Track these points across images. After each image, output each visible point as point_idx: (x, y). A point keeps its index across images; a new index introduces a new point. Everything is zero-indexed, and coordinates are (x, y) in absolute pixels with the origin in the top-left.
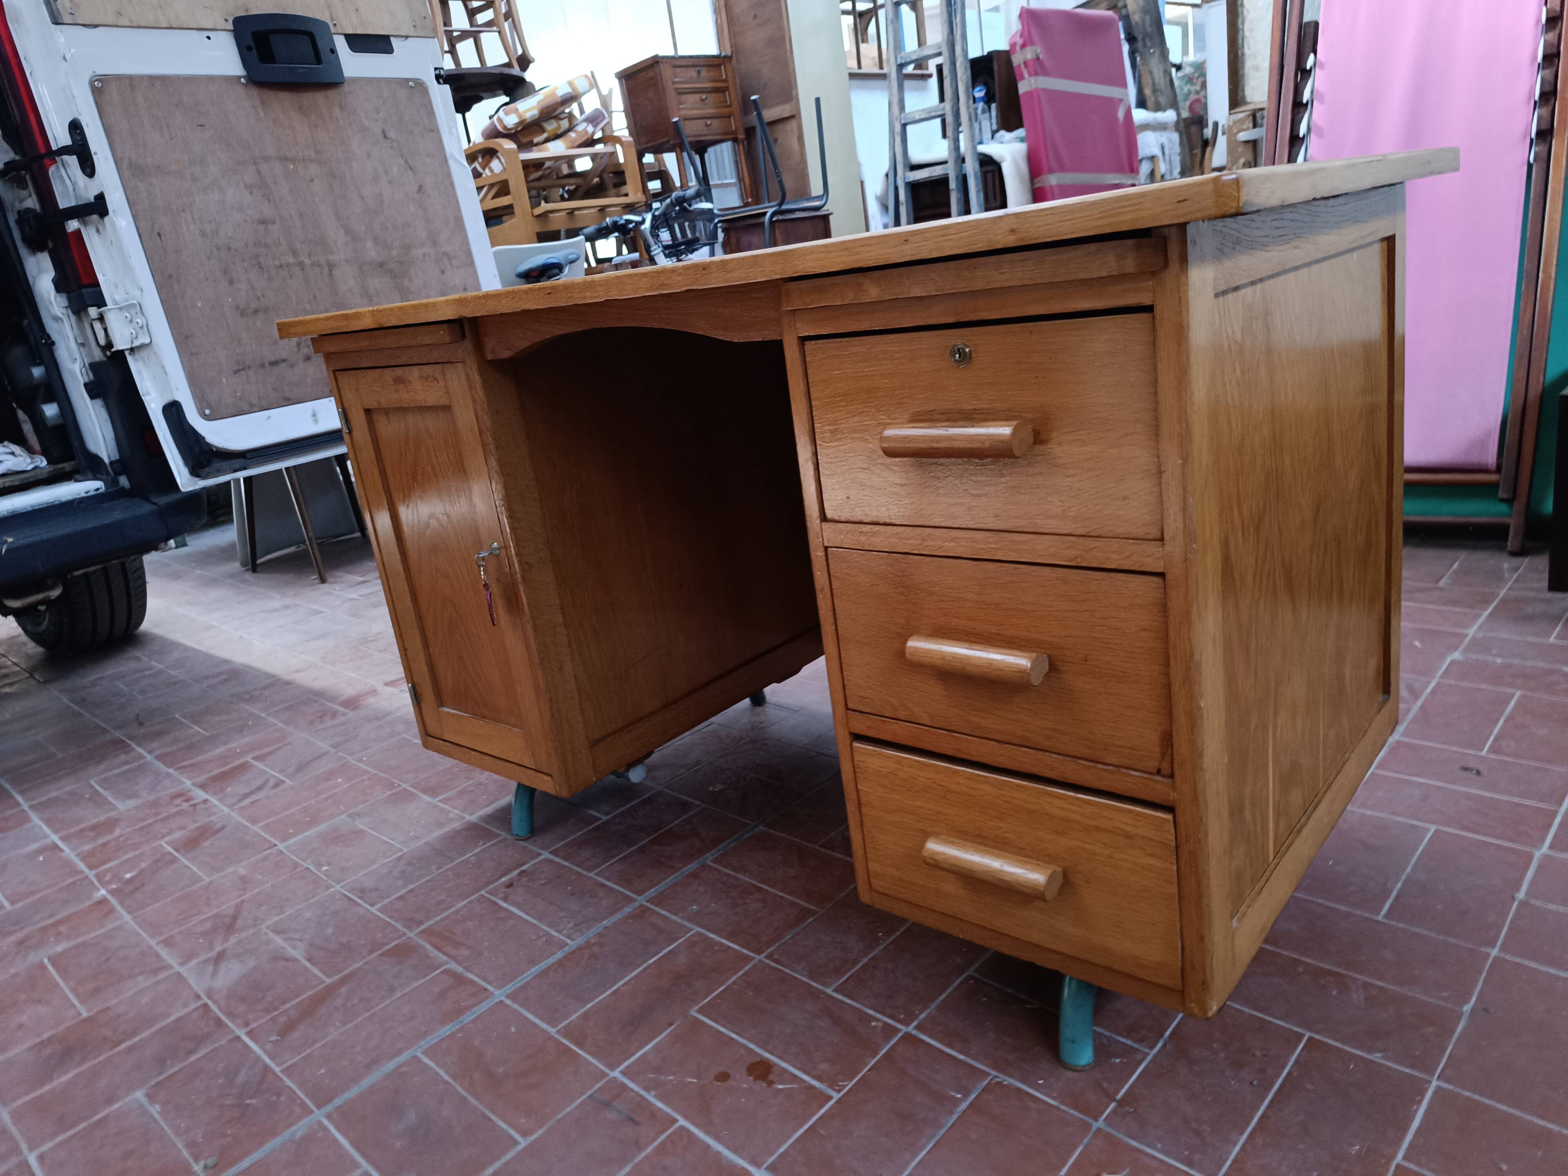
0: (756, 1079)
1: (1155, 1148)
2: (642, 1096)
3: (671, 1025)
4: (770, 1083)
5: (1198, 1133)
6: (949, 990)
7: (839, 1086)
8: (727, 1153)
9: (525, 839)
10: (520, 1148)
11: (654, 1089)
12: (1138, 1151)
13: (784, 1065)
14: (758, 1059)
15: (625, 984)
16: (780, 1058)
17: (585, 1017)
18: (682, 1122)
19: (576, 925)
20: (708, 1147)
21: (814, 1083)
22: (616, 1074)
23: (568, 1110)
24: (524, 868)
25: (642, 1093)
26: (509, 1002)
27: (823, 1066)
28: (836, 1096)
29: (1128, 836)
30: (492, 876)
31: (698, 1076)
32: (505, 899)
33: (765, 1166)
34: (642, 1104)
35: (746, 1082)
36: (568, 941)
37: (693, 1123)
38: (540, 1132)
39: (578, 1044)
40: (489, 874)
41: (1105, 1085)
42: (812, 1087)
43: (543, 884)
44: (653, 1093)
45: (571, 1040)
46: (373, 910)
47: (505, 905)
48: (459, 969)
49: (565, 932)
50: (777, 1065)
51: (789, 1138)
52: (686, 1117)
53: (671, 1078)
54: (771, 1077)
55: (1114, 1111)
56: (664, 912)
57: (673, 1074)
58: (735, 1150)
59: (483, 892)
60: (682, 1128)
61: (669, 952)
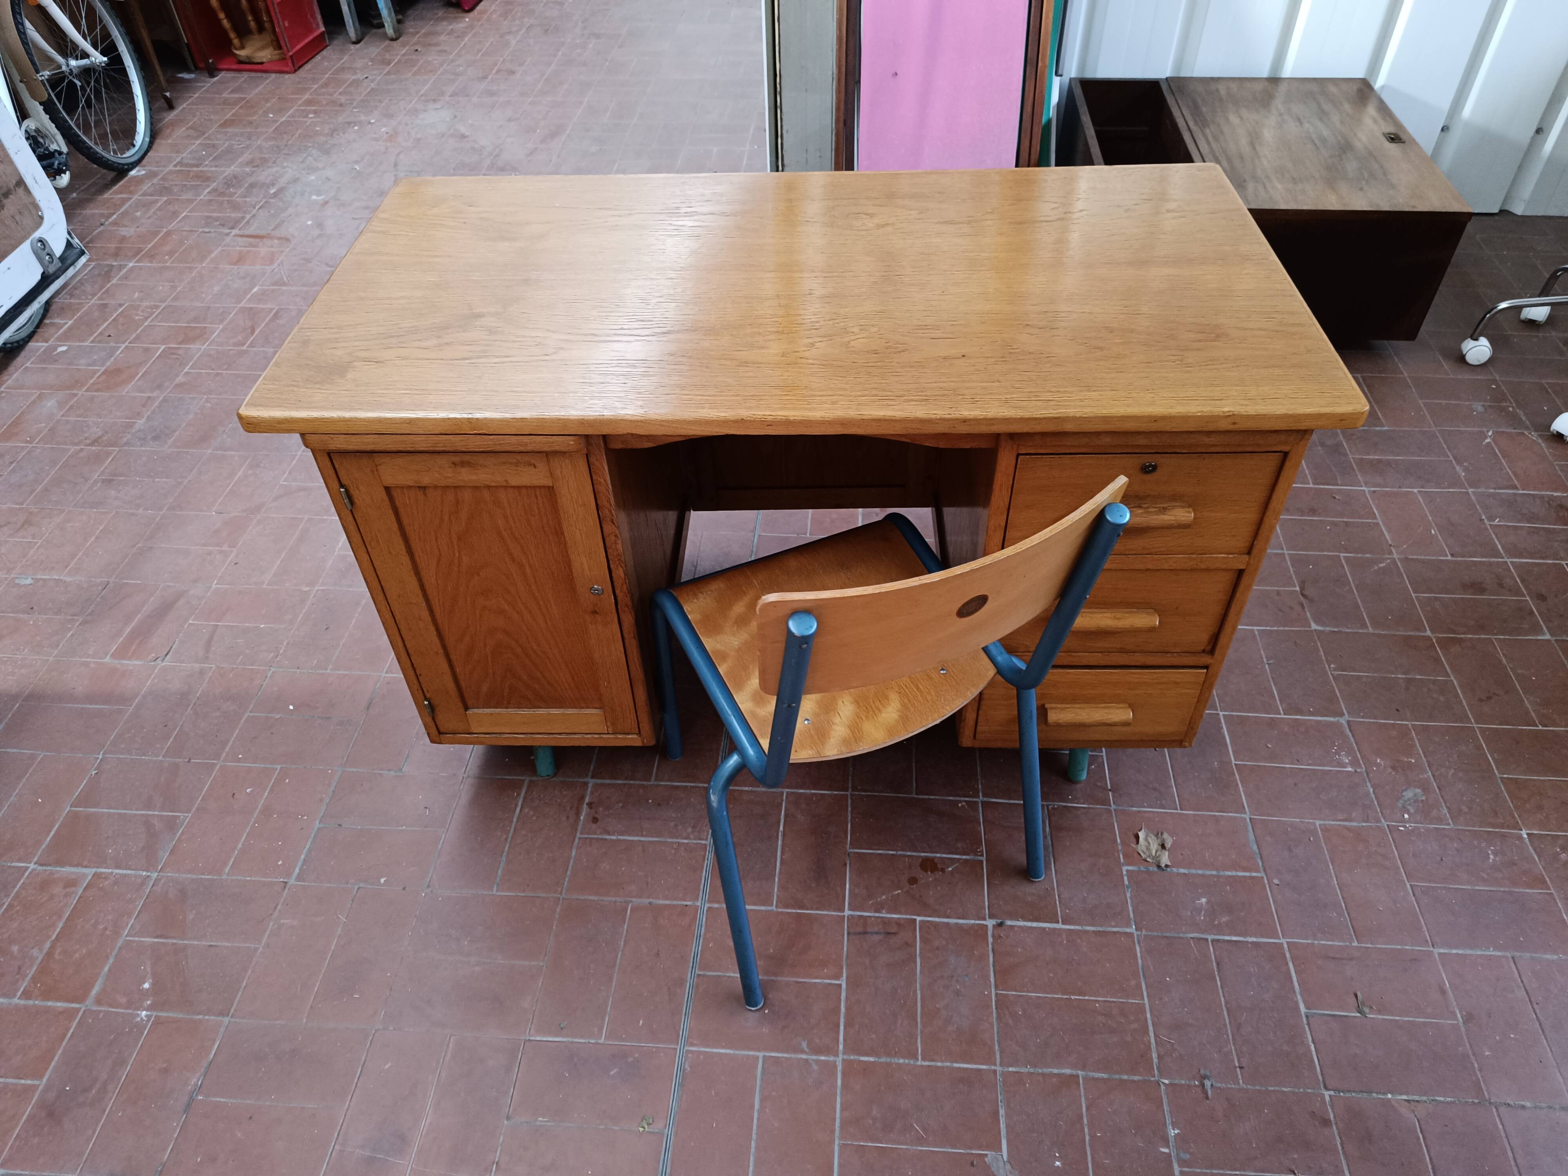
0: (932, 872)
1: (1144, 807)
2: (878, 917)
3: (845, 865)
4: (943, 870)
5: (1155, 789)
6: (978, 763)
7: (979, 852)
8: (961, 921)
9: (555, 775)
10: (844, 986)
11: (883, 908)
12: (1139, 812)
13: (939, 855)
14: (920, 860)
15: (782, 853)
16: (932, 852)
17: (782, 887)
18: (919, 919)
19: (693, 827)
20: (948, 924)
21: (964, 857)
22: (847, 913)
23: (845, 949)
24: (587, 800)
25: (877, 915)
26: (716, 906)
27: (959, 845)
28: (984, 859)
29: (1176, 683)
30: (568, 818)
31: (898, 888)
32: (609, 833)
33: (987, 917)
34: (886, 922)
35: (930, 877)
36: (703, 842)
37: (926, 916)
38: (844, 971)
39: (800, 908)
40: (564, 818)
41: (1099, 784)
42: (966, 861)
43: (622, 807)
44: (884, 911)
45: (793, 907)
46: (494, 892)
47: (614, 838)
48: (645, 901)
49: (692, 836)
50: (935, 857)
51: (984, 896)
52: (919, 915)
53: (884, 897)
54: (939, 866)
55: (1114, 797)
56: (746, 788)
57: (884, 894)
58: (963, 918)
59: (578, 834)
60: (921, 922)
61: (786, 816)
